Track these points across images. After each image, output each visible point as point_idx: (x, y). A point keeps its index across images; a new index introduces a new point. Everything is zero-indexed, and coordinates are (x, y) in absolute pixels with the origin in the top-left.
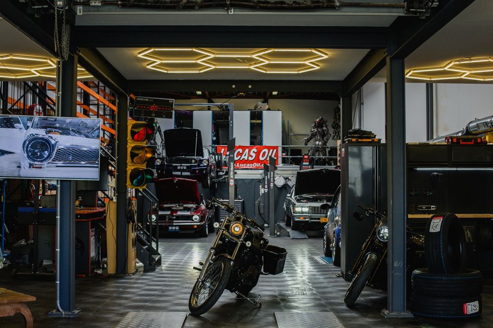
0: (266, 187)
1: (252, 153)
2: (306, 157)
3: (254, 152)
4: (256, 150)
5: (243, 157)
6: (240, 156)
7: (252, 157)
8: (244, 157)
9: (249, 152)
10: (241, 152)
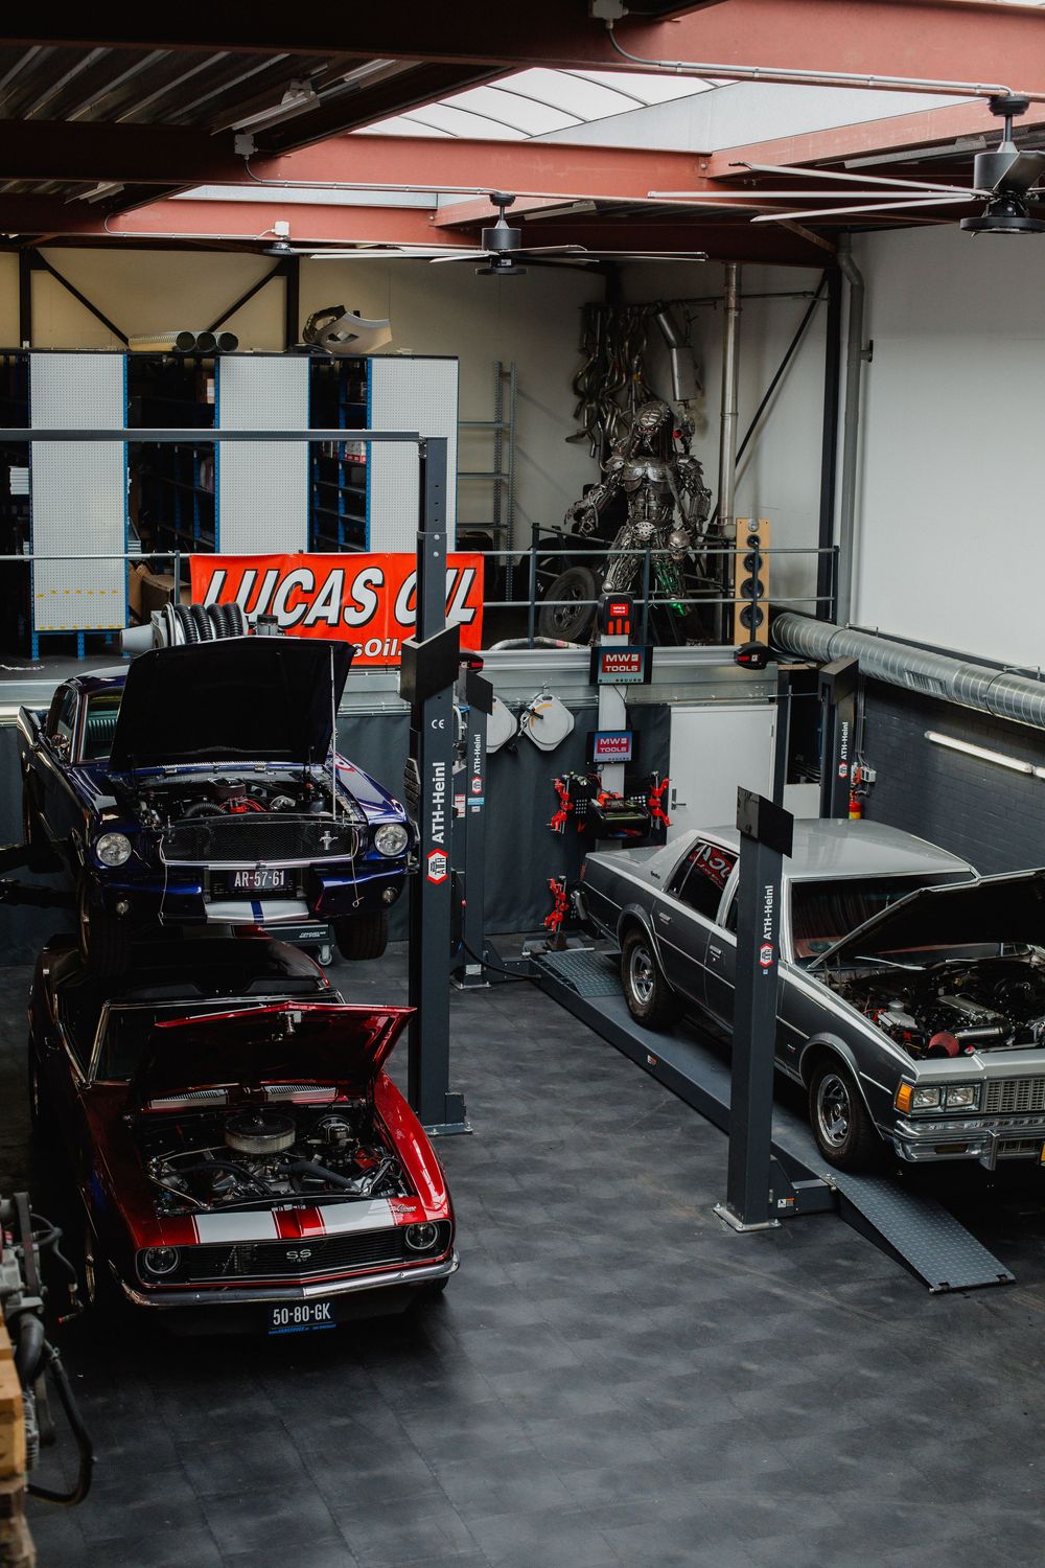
0: (476, 790)
1: (360, 592)
2: (619, 610)
3: (368, 583)
4: (376, 576)
5: (318, 610)
6: (301, 608)
7: (360, 607)
8: (324, 611)
9: (347, 585)
10: (308, 586)
